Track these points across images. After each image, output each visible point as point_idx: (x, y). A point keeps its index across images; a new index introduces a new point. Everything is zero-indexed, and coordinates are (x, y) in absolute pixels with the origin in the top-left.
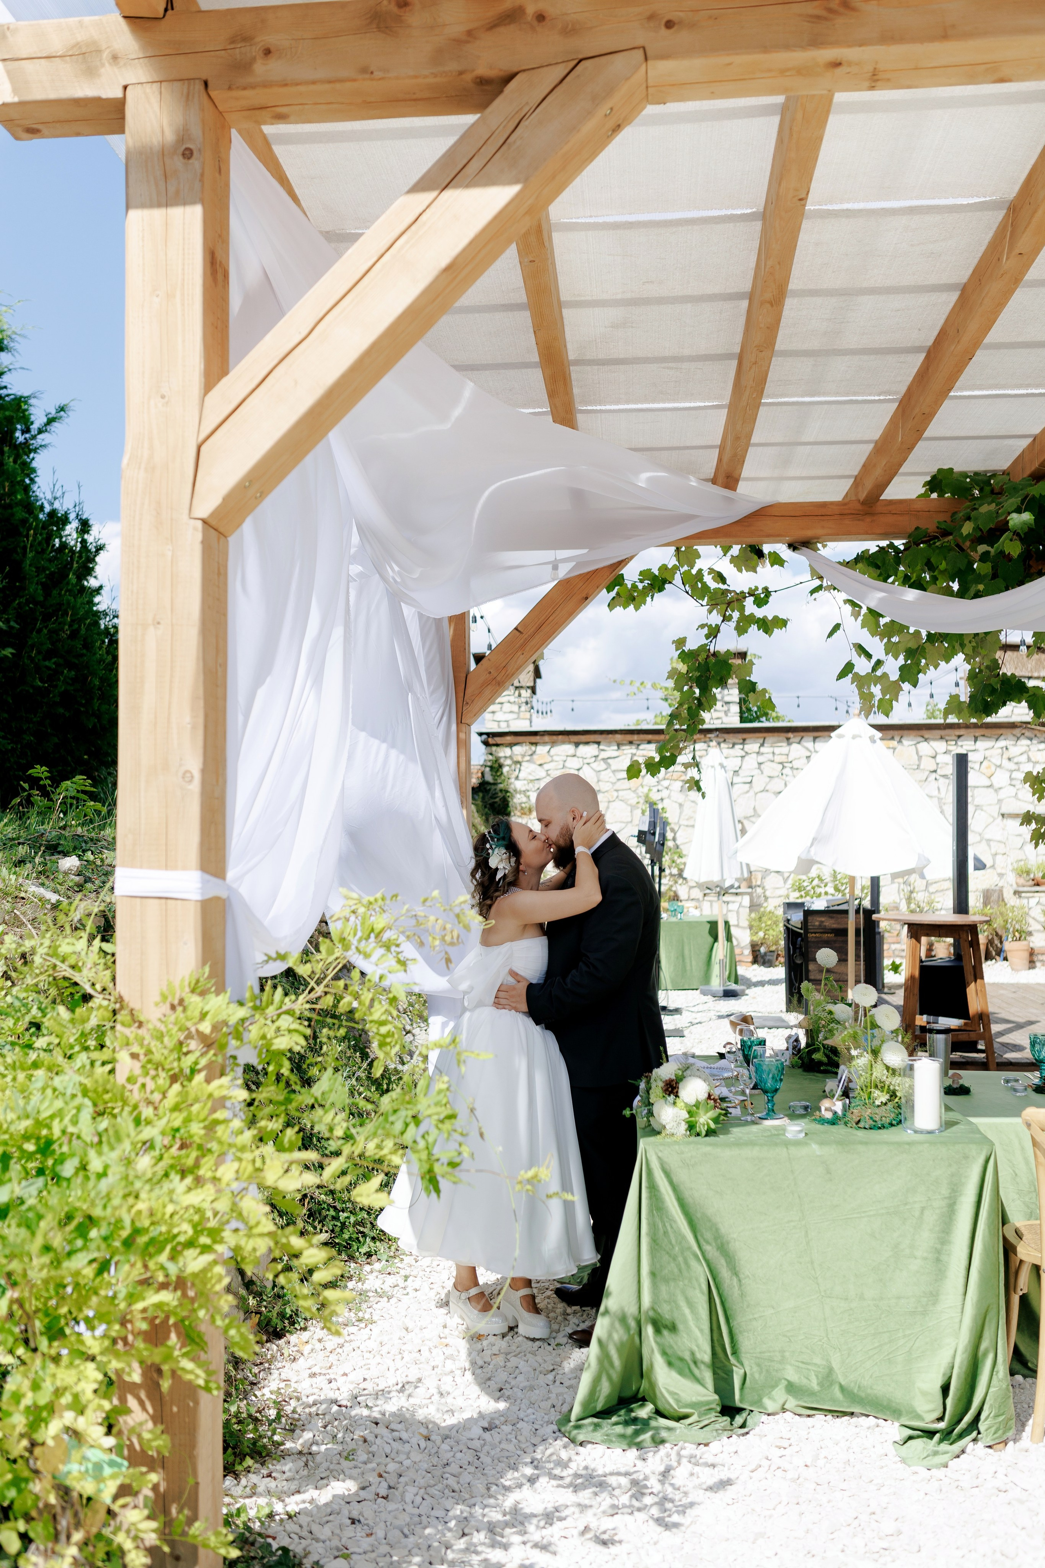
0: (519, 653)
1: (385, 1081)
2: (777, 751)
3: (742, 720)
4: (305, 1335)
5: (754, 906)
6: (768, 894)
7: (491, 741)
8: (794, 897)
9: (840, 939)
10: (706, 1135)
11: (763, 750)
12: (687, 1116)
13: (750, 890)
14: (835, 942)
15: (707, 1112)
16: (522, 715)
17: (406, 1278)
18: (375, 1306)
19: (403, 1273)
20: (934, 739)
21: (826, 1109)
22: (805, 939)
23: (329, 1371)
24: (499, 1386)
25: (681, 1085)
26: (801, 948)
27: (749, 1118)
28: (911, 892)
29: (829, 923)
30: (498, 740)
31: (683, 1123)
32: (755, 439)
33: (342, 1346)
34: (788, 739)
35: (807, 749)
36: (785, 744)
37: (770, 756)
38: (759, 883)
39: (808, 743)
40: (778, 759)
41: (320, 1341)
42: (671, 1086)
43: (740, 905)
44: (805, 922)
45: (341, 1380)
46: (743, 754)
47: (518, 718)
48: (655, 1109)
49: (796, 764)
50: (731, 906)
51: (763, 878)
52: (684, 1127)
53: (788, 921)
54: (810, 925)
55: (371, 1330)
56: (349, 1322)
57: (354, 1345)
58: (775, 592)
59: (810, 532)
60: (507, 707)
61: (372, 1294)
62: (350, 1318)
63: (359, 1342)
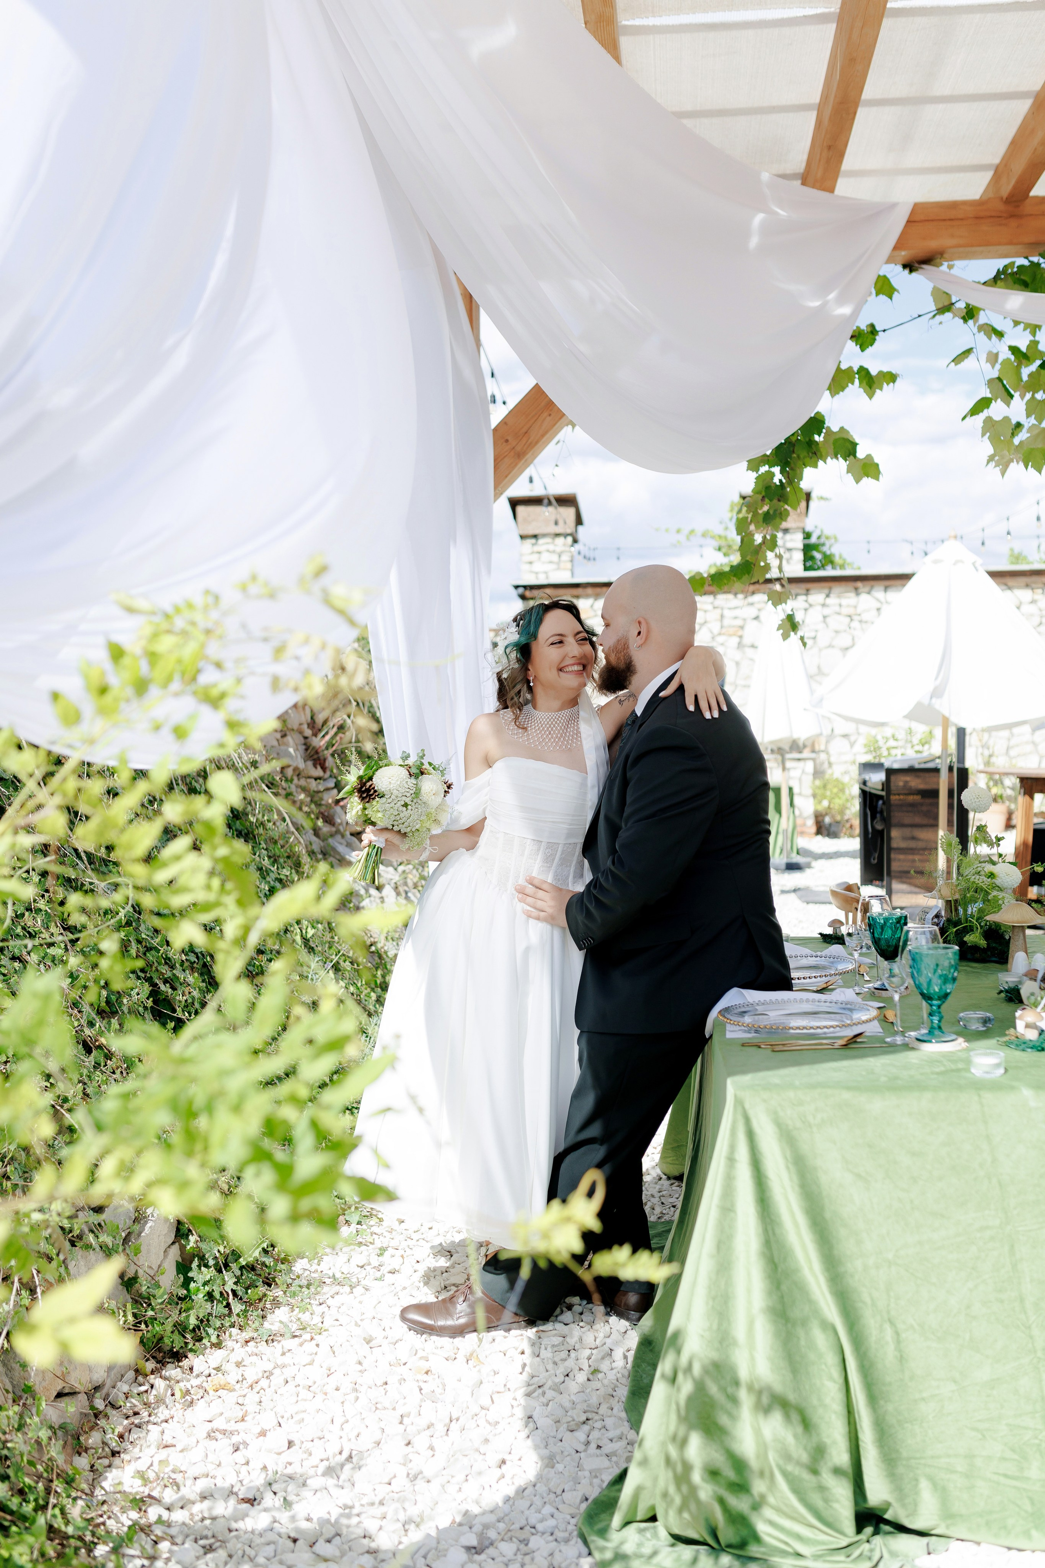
0: (545, 414)
2: (844, 602)
3: (806, 569)
4: (215, 1357)
5: (818, 773)
6: (833, 759)
7: (528, 594)
8: (868, 758)
9: (928, 801)
11: (829, 601)
13: (813, 755)
14: (922, 804)
16: (562, 565)
17: (382, 1251)
18: (330, 1302)
19: (378, 1244)
20: (1019, 587)
21: (1028, 1026)
22: (887, 801)
23: (240, 1426)
24: (500, 1457)
26: (881, 812)
27: (899, 1040)
28: (990, 756)
29: (916, 783)
30: (536, 593)
32: (867, 94)
33: (268, 1375)
34: (856, 589)
35: (878, 600)
36: (852, 595)
37: (837, 609)
38: (823, 747)
39: (879, 593)
40: (845, 611)
41: (238, 1364)
43: (803, 772)
44: (887, 785)
45: (256, 1444)
46: (806, 605)
47: (558, 569)
49: (865, 617)
50: (792, 773)
51: (827, 742)
53: (865, 783)
54: (893, 787)
55: (318, 1345)
56: (287, 1331)
57: (288, 1373)
58: (884, 331)
59: (933, 244)
60: (546, 556)
61: (328, 1281)
62: (290, 1324)
63: (297, 1367)
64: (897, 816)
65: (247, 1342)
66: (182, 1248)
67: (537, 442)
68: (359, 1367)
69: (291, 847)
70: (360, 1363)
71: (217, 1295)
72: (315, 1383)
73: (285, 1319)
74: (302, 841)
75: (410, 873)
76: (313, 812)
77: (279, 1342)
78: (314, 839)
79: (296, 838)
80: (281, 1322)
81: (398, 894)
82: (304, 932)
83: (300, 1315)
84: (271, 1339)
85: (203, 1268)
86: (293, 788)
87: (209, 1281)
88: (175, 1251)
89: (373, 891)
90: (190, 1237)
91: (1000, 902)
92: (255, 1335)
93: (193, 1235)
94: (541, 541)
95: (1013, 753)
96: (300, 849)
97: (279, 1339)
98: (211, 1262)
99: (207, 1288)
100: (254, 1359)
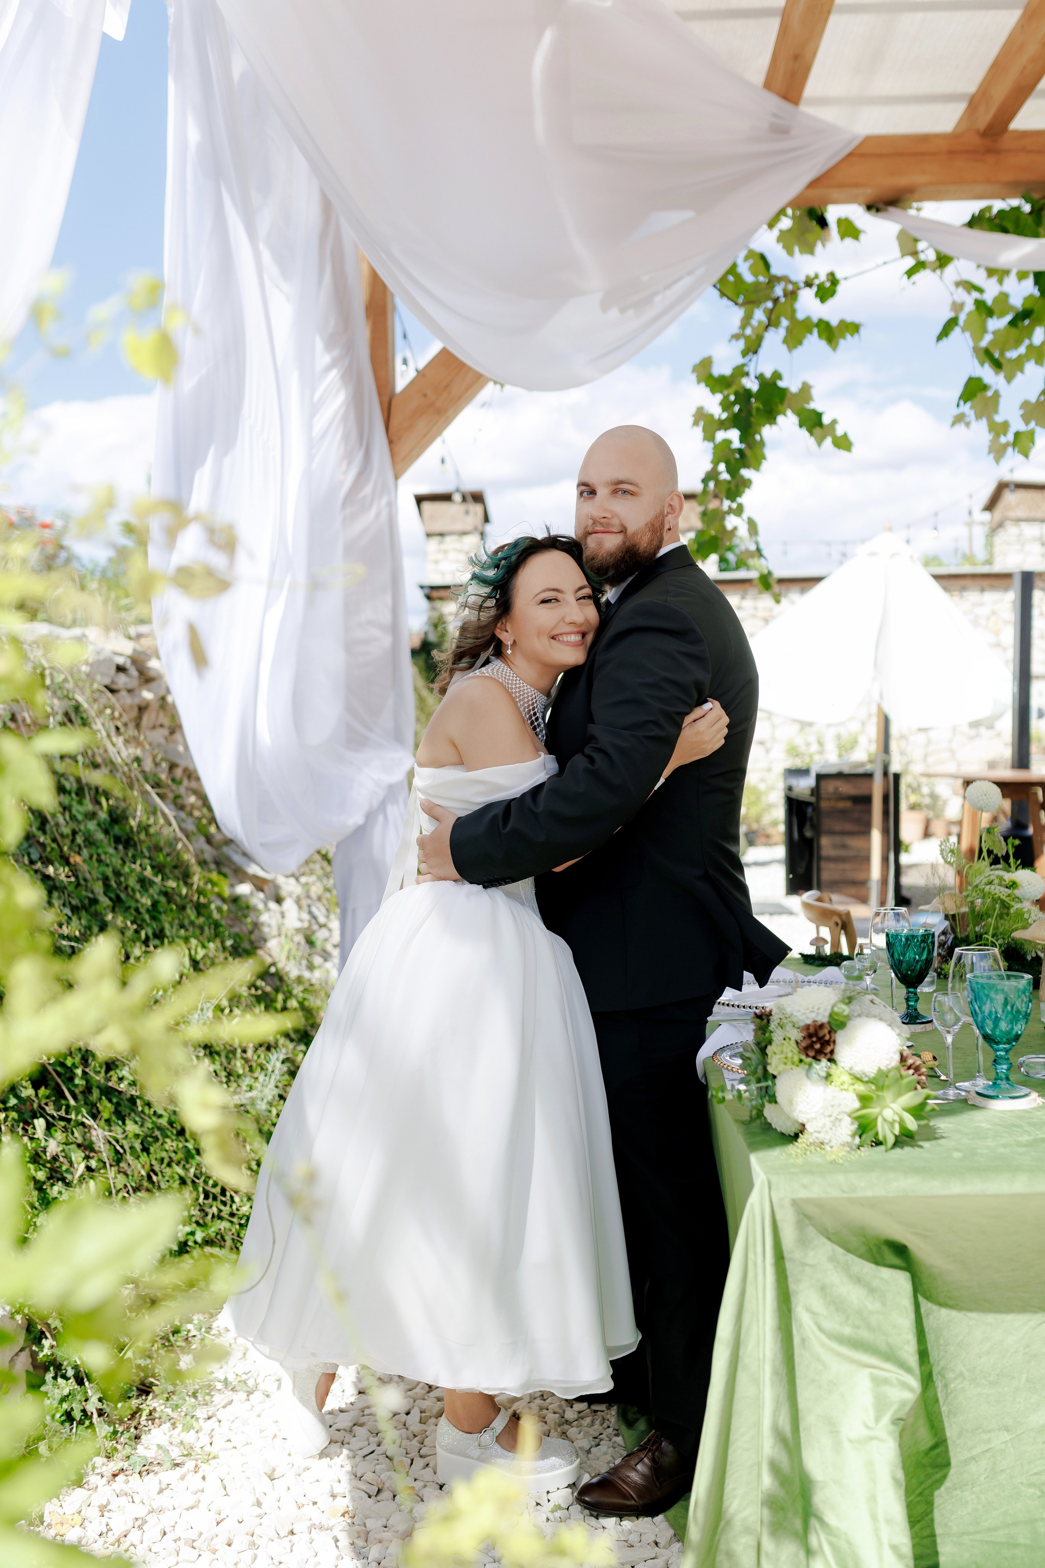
1: (280, 997)
7: (435, 594)
9: (859, 807)
10: (895, 1145)
12: (857, 1104)
14: (853, 811)
15: (899, 1094)
18: (221, 1414)
22: (815, 807)
25: (840, 1037)
26: (809, 820)
27: (955, 1094)
29: (845, 788)
30: (442, 593)
31: (847, 1120)
33: (140, 1524)
40: (761, 614)
41: (102, 1510)
42: (820, 1039)
44: (816, 790)
48: (781, 1088)
52: (847, 1128)
53: (790, 789)
54: (823, 792)
55: (204, 1478)
56: (166, 1459)
57: (166, 1521)
58: (845, 279)
59: (903, 181)
60: (452, 555)
61: (219, 1386)
62: (170, 1448)
63: (178, 1511)
64: (827, 823)
65: (115, 1476)
66: (34, 1355)
67: (460, 398)
68: (258, 1511)
69: (178, 854)
70: (259, 1504)
71: (77, 1415)
72: (201, 1534)
73: (164, 1441)
74: (191, 848)
75: (314, 884)
76: (205, 817)
77: (156, 1473)
78: (206, 847)
79: (184, 845)
80: (159, 1447)
81: (300, 907)
82: (193, 953)
83: (183, 1435)
84: (146, 1469)
85: (60, 1380)
86: (182, 790)
87: (67, 1396)
88: (24, 1360)
89: (273, 905)
90: (44, 1341)
91: (1026, 916)
92: (125, 1465)
93: (46, 1338)
94: (448, 539)
95: (930, 760)
96: (189, 857)
97: (156, 1468)
98: (70, 1373)
99: (65, 1406)
100: (123, 1500)
